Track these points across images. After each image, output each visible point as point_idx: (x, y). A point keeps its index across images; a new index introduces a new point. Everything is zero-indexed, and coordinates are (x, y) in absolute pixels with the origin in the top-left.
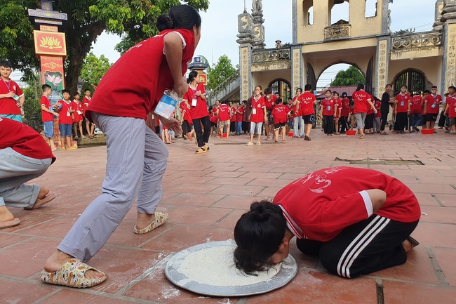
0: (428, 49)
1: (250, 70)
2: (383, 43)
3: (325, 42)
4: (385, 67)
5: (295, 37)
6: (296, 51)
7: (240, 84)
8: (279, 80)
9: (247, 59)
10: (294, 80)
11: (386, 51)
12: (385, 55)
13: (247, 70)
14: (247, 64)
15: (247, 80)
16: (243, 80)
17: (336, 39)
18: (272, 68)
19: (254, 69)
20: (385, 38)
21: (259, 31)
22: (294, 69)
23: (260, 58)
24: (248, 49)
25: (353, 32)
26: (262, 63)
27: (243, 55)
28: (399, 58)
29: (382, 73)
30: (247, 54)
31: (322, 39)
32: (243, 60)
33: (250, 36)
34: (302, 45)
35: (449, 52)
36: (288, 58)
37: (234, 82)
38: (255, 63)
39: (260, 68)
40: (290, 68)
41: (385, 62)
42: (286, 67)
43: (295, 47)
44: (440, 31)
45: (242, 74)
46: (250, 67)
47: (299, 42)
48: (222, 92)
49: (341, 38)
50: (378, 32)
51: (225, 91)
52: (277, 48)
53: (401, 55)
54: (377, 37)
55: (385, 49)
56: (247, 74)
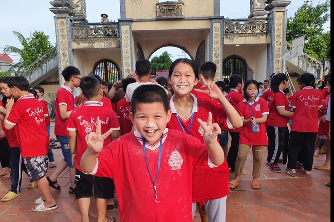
0: (256, 36)
1: (70, 46)
2: (217, 25)
3: (158, 20)
4: (220, 51)
5: (123, 12)
6: (125, 28)
7: (58, 62)
8: (106, 61)
9: (65, 33)
10: (124, 61)
11: (220, 35)
12: (219, 39)
13: (67, 46)
14: (66, 39)
15: (67, 58)
16: (62, 58)
17: (170, 17)
18: (97, 45)
19: (75, 46)
20: (219, 21)
21: (79, 4)
22: (124, 49)
23: (82, 33)
24: (66, 21)
25: (186, 12)
26: (85, 39)
27: (60, 28)
28: (231, 43)
29: (217, 57)
30: (65, 27)
31: (154, 17)
32: (60, 33)
33: (68, 5)
34: (132, 21)
35: (276, 40)
36: (116, 36)
37: (52, 61)
38: (76, 39)
39: (83, 45)
40: (119, 47)
41: (219, 46)
42: (114, 46)
43: (124, 23)
44: (267, 19)
45: (60, 51)
46: (70, 44)
47: (128, 17)
48: (36, 72)
49: (174, 17)
50: (211, 14)
51: (40, 70)
52: (103, 24)
53: (233, 40)
54: (210, 19)
55: (219, 33)
56: (67, 52)
